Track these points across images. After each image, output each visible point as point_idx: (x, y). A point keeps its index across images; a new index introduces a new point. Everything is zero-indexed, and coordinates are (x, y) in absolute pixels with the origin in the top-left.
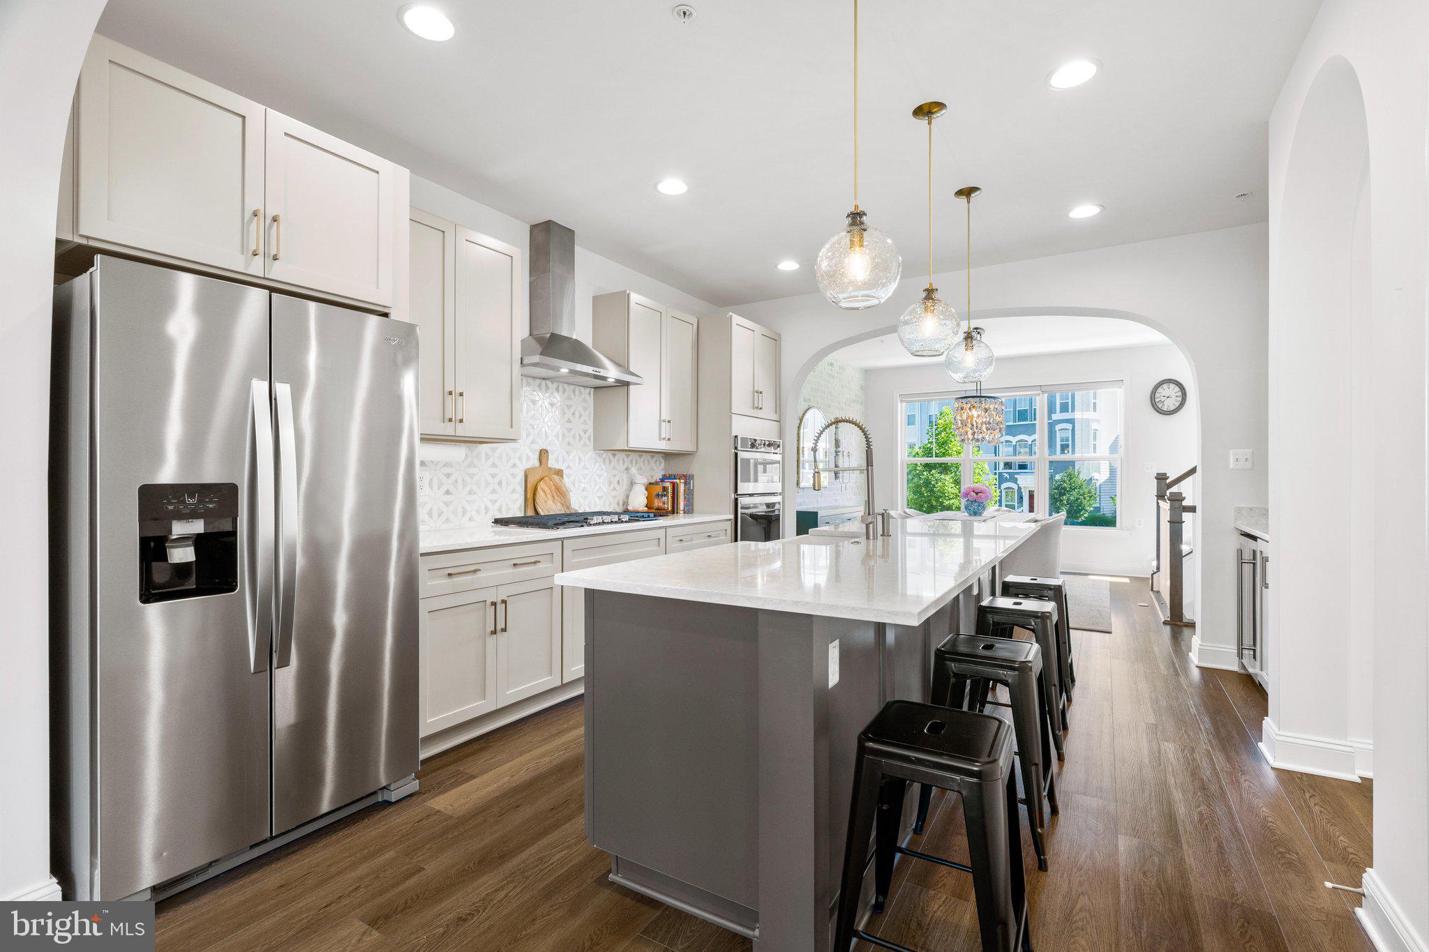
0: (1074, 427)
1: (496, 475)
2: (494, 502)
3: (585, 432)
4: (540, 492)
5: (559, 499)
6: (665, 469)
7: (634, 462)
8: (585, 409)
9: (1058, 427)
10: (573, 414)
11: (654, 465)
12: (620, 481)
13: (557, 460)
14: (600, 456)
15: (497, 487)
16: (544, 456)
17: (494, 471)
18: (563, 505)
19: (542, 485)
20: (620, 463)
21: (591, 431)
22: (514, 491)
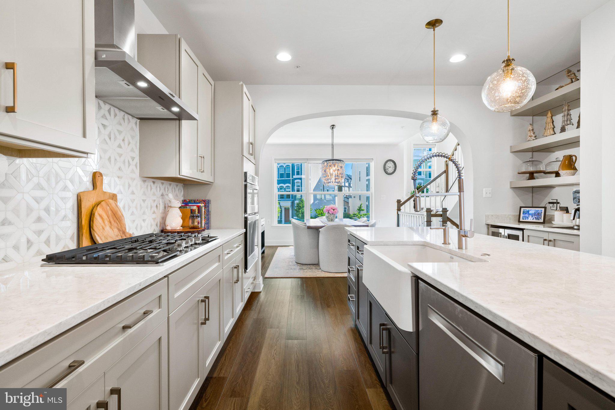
0: (301, 181)
1: (42, 199)
2: (39, 233)
3: (133, 159)
4: (97, 217)
5: (116, 224)
6: (184, 196)
7: (166, 189)
8: (133, 137)
9: (296, 181)
10: (123, 140)
11: (178, 192)
12: (158, 205)
13: (109, 185)
14: (144, 181)
15: (43, 214)
16: (98, 179)
17: (38, 193)
18: (119, 230)
19: (99, 211)
20: (158, 189)
21: (137, 160)
22: (64, 218)
